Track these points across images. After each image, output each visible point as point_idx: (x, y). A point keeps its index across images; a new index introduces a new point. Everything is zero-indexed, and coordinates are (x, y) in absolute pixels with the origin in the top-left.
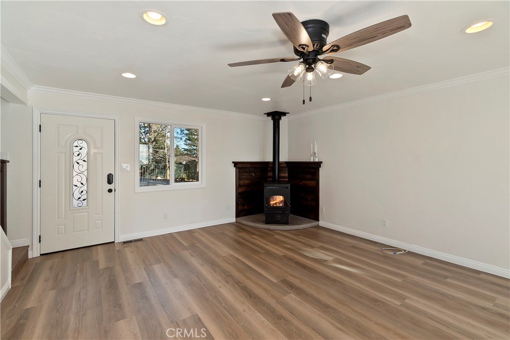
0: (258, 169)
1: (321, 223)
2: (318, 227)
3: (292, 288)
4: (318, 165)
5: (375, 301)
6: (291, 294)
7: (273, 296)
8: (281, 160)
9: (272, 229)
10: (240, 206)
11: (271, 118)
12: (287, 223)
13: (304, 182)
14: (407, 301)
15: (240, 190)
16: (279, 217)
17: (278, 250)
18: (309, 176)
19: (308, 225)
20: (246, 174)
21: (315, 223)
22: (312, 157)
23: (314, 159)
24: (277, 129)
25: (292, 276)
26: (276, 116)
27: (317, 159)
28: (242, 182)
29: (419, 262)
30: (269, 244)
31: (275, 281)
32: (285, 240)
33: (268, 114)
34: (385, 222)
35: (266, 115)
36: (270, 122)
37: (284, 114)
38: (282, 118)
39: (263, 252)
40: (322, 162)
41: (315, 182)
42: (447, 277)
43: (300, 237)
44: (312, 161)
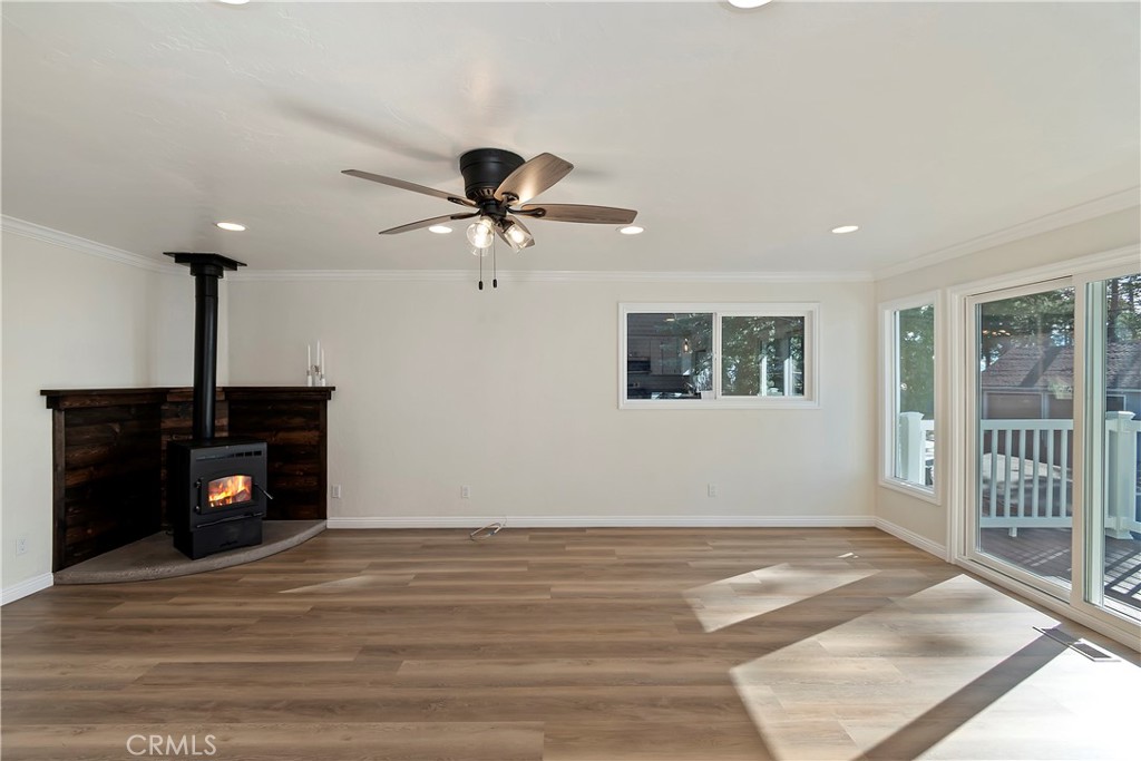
0: (133, 411)
1: (333, 521)
2: (327, 531)
3: (394, 652)
4: (324, 394)
5: (523, 607)
6: (405, 662)
7: (375, 683)
8: (219, 383)
9: (216, 566)
10: (69, 531)
11: (188, 269)
12: (257, 541)
13: (281, 435)
14: (553, 590)
15: (72, 481)
16: (234, 532)
17: (286, 603)
18: (298, 421)
19: (305, 533)
20: (92, 428)
21: (319, 526)
22: (310, 377)
23: (313, 382)
24: (208, 300)
25: (370, 634)
26: (207, 268)
27: (323, 380)
28: (78, 454)
29: (525, 539)
30: (247, 600)
31: (351, 659)
32: (280, 578)
33: (181, 258)
34: (466, 490)
35: (174, 259)
36: (186, 280)
37: (233, 265)
38: (225, 273)
39: (253, 622)
40: (334, 388)
41: (317, 433)
42: (564, 546)
43: (307, 561)
44: (310, 385)
